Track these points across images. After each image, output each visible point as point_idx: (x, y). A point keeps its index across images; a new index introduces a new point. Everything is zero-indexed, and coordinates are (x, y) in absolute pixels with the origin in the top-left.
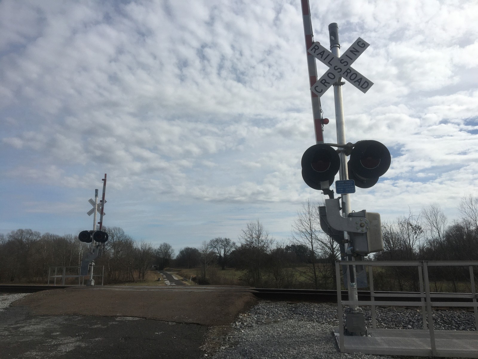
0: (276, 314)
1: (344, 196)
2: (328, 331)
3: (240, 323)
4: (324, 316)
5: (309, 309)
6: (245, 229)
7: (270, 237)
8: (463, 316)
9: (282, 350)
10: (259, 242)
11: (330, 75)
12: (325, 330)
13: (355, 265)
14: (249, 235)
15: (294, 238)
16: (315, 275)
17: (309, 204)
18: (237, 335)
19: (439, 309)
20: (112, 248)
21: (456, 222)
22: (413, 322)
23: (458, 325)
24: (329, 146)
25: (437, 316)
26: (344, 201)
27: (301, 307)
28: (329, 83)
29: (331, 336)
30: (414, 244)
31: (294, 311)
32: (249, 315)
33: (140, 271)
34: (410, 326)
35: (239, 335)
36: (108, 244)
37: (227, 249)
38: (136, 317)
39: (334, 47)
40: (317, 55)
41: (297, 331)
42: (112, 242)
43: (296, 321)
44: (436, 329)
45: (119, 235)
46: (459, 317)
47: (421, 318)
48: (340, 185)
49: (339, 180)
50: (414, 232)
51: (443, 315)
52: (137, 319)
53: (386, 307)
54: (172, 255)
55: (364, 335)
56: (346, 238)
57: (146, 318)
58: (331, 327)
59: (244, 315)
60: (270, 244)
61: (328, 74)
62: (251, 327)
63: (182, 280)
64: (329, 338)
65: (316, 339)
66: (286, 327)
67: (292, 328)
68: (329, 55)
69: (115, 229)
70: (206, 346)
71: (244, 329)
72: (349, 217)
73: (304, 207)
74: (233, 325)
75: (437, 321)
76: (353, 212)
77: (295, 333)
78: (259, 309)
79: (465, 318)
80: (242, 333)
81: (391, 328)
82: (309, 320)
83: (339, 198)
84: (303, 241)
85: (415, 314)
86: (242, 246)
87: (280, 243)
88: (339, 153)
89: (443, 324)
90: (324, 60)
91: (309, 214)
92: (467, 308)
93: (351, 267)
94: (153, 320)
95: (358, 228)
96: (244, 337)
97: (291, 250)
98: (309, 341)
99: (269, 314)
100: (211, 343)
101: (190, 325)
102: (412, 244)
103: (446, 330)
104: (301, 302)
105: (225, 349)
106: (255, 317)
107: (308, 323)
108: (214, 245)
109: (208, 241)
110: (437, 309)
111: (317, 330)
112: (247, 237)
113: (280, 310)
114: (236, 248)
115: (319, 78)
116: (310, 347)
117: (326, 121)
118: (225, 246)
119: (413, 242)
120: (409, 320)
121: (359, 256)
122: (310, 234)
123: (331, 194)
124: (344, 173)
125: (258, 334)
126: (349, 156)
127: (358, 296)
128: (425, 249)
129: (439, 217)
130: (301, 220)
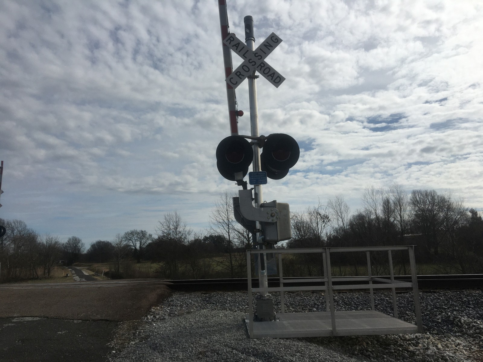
0: (190, 305)
1: (256, 187)
2: (239, 318)
3: (152, 316)
4: (236, 304)
5: (223, 298)
6: (163, 220)
7: (188, 229)
8: (361, 297)
9: (193, 340)
10: (176, 233)
11: (244, 67)
12: (237, 318)
13: (265, 254)
14: (166, 227)
15: (211, 228)
16: (232, 264)
17: (226, 195)
18: (148, 329)
19: (340, 292)
20: (11, 243)
21: (359, 211)
22: (318, 305)
23: (357, 306)
24: (243, 138)
25: (339, 298)
26: (257, 192)
27: (215, 296)
28: (244, 76)
29: (242, 323)
30: (322, 232)
31: (208, 300)
32: (161, 308)
33: (45, 268)
34: (315, 309)
35: (150, 329)
36: (7, 239)
37: (142, 241)
38: (36, 316)
39: (249, 40)
40: (233, 46)
41: (210, 320)
42: (12, 236)
43: (209, 310)
44: (338, 310)
45: (20, 229)
46: (358, 298)
47: (325, 301)
48: (253, 176)
49: (252, 171)
50: (322, 221)
51: (344, 297)
52: (38, 319)
53: (294, 292)
54: (82, 249)
55: (273, 320)
56: (258, 228)
57: (47, 317)
58: (243, 314)
59: (156, 308)
60: (188, 235)
61: (243, 66)
62: (163, 319)
63: (93, 275)
64: (240, 325)
65: (227, 327)
66: (199, 317)
67: (205, 318)
68: (244, 47)
69: (16, 222)
70: (115, 342)
71: (156, 322)
72: (261, 207)
73: (221, 198)
74: (145, 319)
75: (339, 303)
76: (265, 202)
77: (207, 322)
78: (172, 301)
79: (362, 299)
80: (154, 326)
81: (298, 312)
82: (222, 309)
83: (252, 189)
84: (221, 231)
85: (320, 298)
86: (159, 238)
87: (198, 234)
88: (252, 145)
89: (344, 305)
90: (239, 52)
91: (226, 204)
92: (365, 290)
93: (262, 255)
94: (56, 318)
95: (269, 218)
96: (155, 330)
97: (209, 241)
98: (220, 329)
99: (182, 305)
100: (120, 339)
101: (98, 321)
102: (321, 232)
103: (346, 310)
104: (215, 292)
105: (134, 344)
106: (168, 309)
107: (221, 312)
108: (129, 238)
109: (122, 234)
110: (339, 291)
111: (229, 318)
112: (164, 229)
113: (194, 301)
114: (152, 240)
115: (234, 70)
116: (221, 335)
117: (241, 113)
118: (141, 238)
119: (321, 230)
120: (314, 303)
121: (270, 244)
122: (227, 224)
123: (244, 184)
124: (257, 165)
125: (170, 326)
126: (262, 148)
127: (268, 283)
128: (332, 236)
129: (342, 208)
130: (218, 211)
